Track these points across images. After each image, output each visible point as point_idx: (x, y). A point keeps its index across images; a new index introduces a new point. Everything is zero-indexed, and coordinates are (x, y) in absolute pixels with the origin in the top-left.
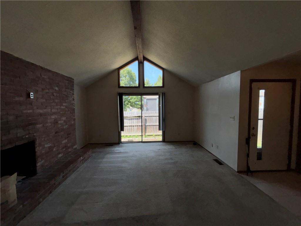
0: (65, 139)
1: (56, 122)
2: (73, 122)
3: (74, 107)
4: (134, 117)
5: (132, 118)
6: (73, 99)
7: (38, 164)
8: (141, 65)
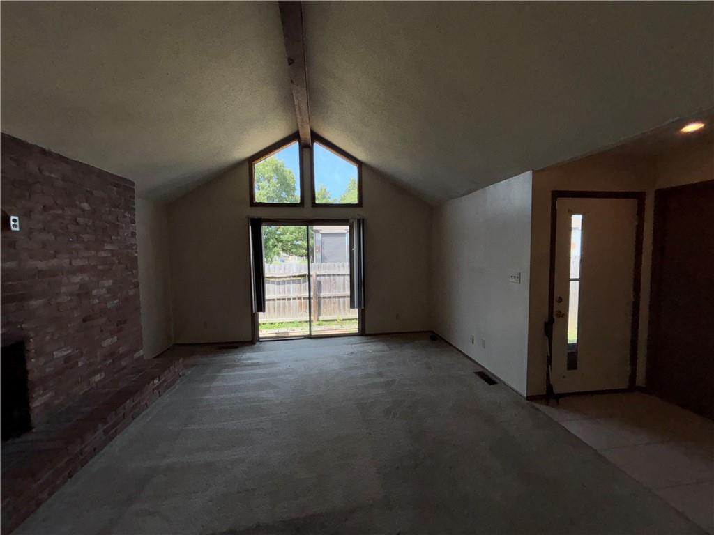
0: (112, 335)
1: (84, 293)
2: (131, 293)
3: (136, 255)
4: (290, 277)
5: (285, 279)
6: (134, 234)
7: (37, 403)
8: (306, 151)
